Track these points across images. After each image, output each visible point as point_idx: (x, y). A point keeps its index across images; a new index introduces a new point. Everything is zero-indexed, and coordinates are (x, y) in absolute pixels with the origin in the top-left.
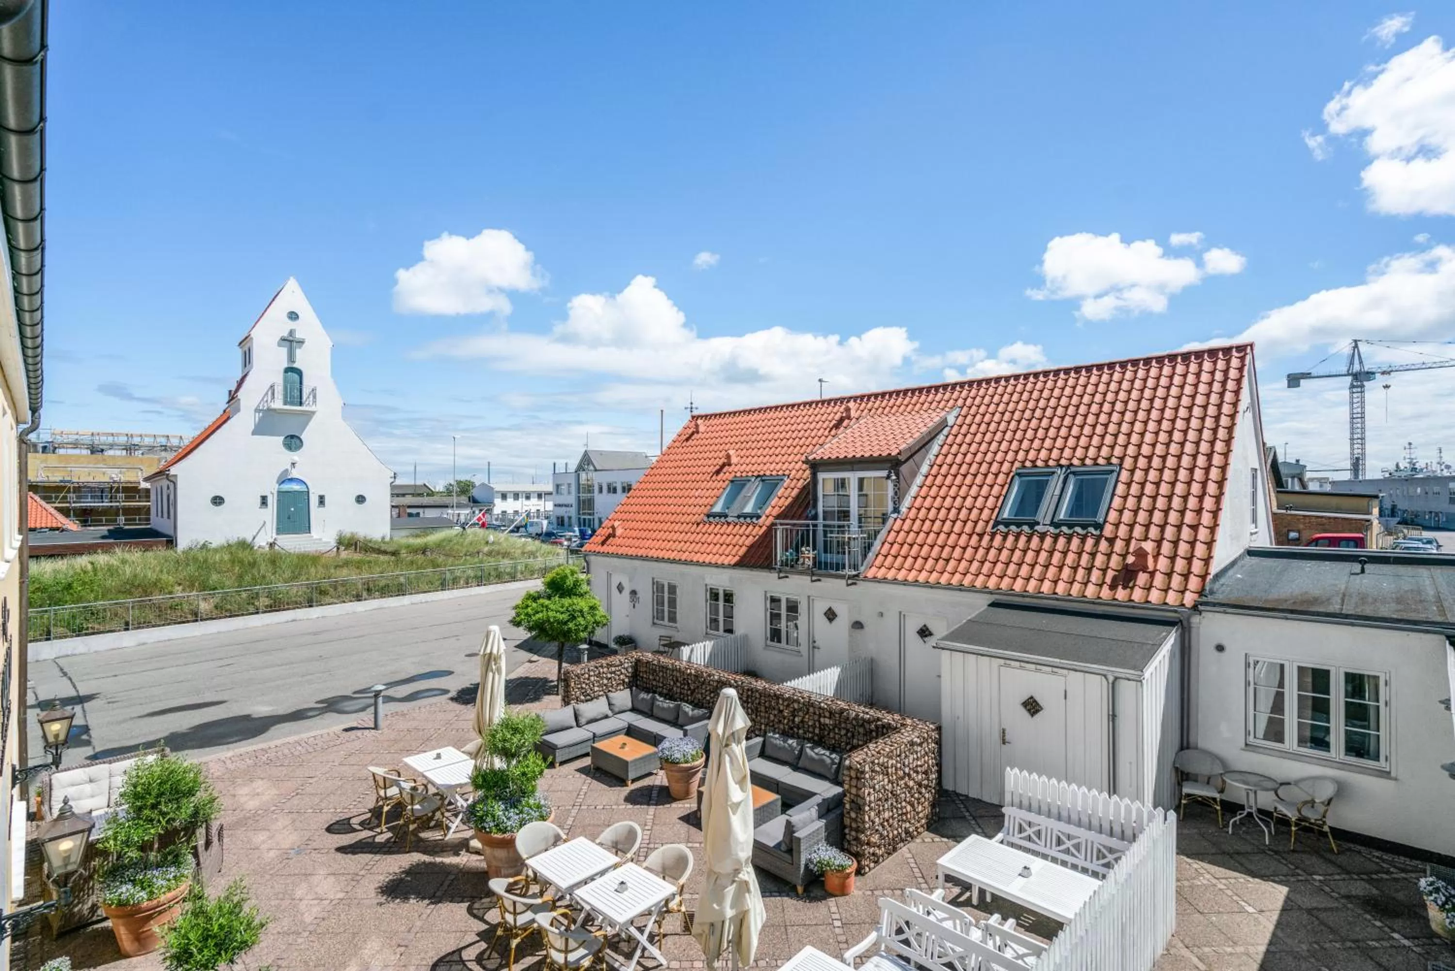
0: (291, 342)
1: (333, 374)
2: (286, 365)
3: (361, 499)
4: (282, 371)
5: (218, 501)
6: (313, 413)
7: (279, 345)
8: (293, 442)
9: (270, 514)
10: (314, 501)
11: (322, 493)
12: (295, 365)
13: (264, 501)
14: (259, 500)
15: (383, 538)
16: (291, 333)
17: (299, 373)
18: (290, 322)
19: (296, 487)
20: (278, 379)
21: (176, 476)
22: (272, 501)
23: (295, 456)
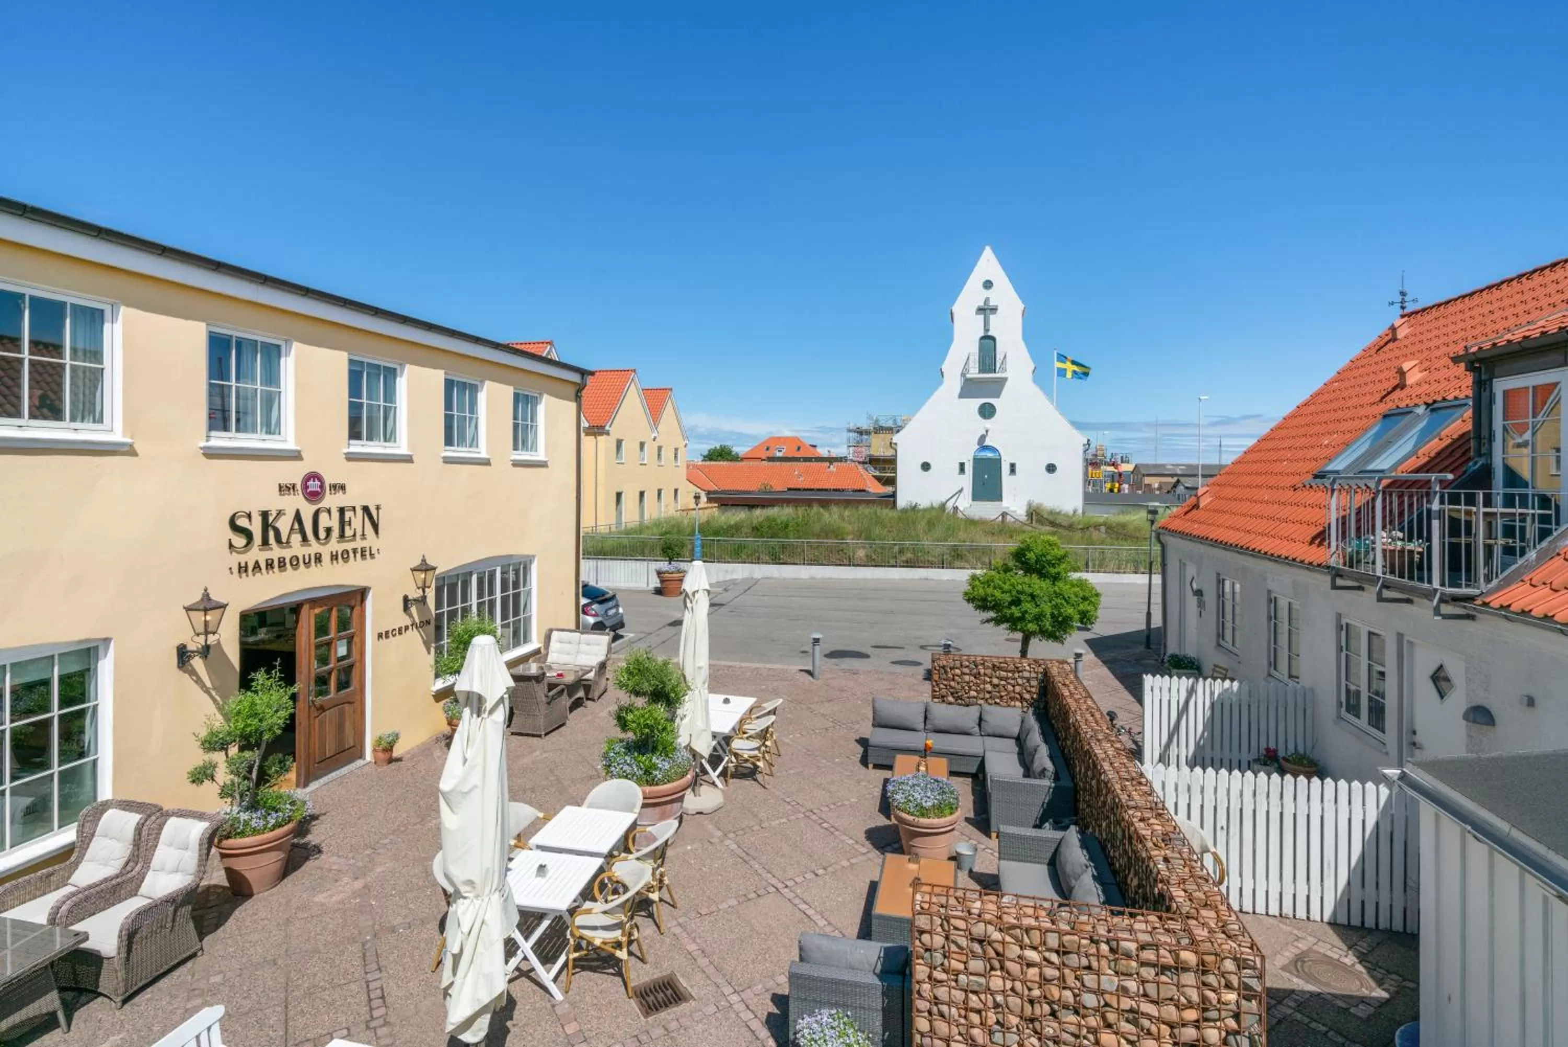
0: (986, 310)
1: (1025, 338)
2: (982, 334)
3: (1051, 468)
4: (978, 339)
5: (926, 467)
6: (1005, 379)
7: (977, 313)
8: (987, 411)
9: (966, 481)
10: (1005, 469)
11: (1013, 461)
12: (990, 333)
13: (962, 467)
14: (957, 467)
15: (1075, 511)
16: (987, 300)
17: (993, 339)
18: (984, 291)
19: (989, 455)
20: (975, 349)
21: (896, 444)
22: (969, 468)
23: (988, 423)
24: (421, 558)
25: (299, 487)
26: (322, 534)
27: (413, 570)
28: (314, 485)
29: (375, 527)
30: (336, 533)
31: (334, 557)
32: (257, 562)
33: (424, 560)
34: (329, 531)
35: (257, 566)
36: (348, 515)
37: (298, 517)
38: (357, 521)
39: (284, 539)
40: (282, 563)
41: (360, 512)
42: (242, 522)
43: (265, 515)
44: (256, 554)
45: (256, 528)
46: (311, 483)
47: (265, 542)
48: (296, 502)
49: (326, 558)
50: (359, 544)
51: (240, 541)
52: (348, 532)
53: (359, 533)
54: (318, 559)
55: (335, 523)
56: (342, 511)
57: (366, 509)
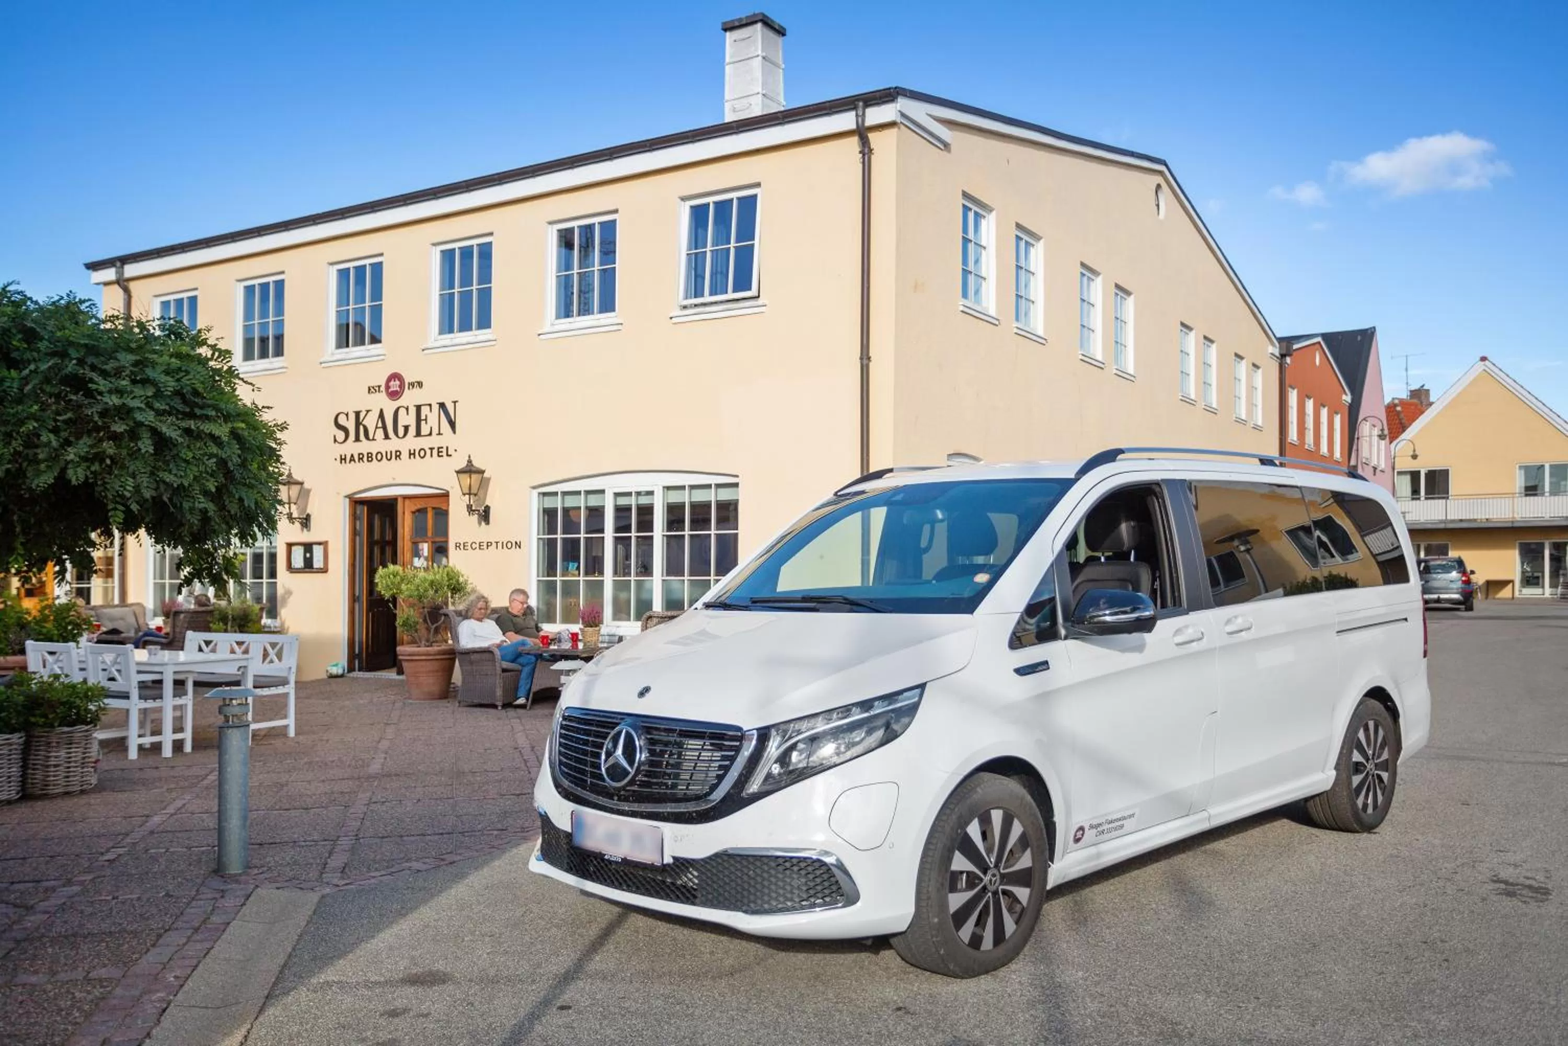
24: (467, 458)
25: (383, 388)
26: (401, 431)
27: (458, 472)
28: (395, 385)
29: (452, 424)
30: (412, 431)
31: (412, 454)
32: (352, 456)
33: (470, 461)
34: (406, 428)
35: (352, 459)
36: (425, 411)
37: (381, 415)
38: (432, 417)
39: (371, 437)
40: (370, 456)
41: (436, 408)
42: (342, 420)
43: (357, 414)
44: (351, 448)
45: (351, 425)
46: (392, 383)
47: (357, 439)
48: (381, 401)
49: (405, 455)
50: (434, 441)
51: (341, 435)
52: (425, 430)
53: (435, 431)
54: (398, 455)
55: (411, 420)
56: (418, 408)
57: (442, 406)
